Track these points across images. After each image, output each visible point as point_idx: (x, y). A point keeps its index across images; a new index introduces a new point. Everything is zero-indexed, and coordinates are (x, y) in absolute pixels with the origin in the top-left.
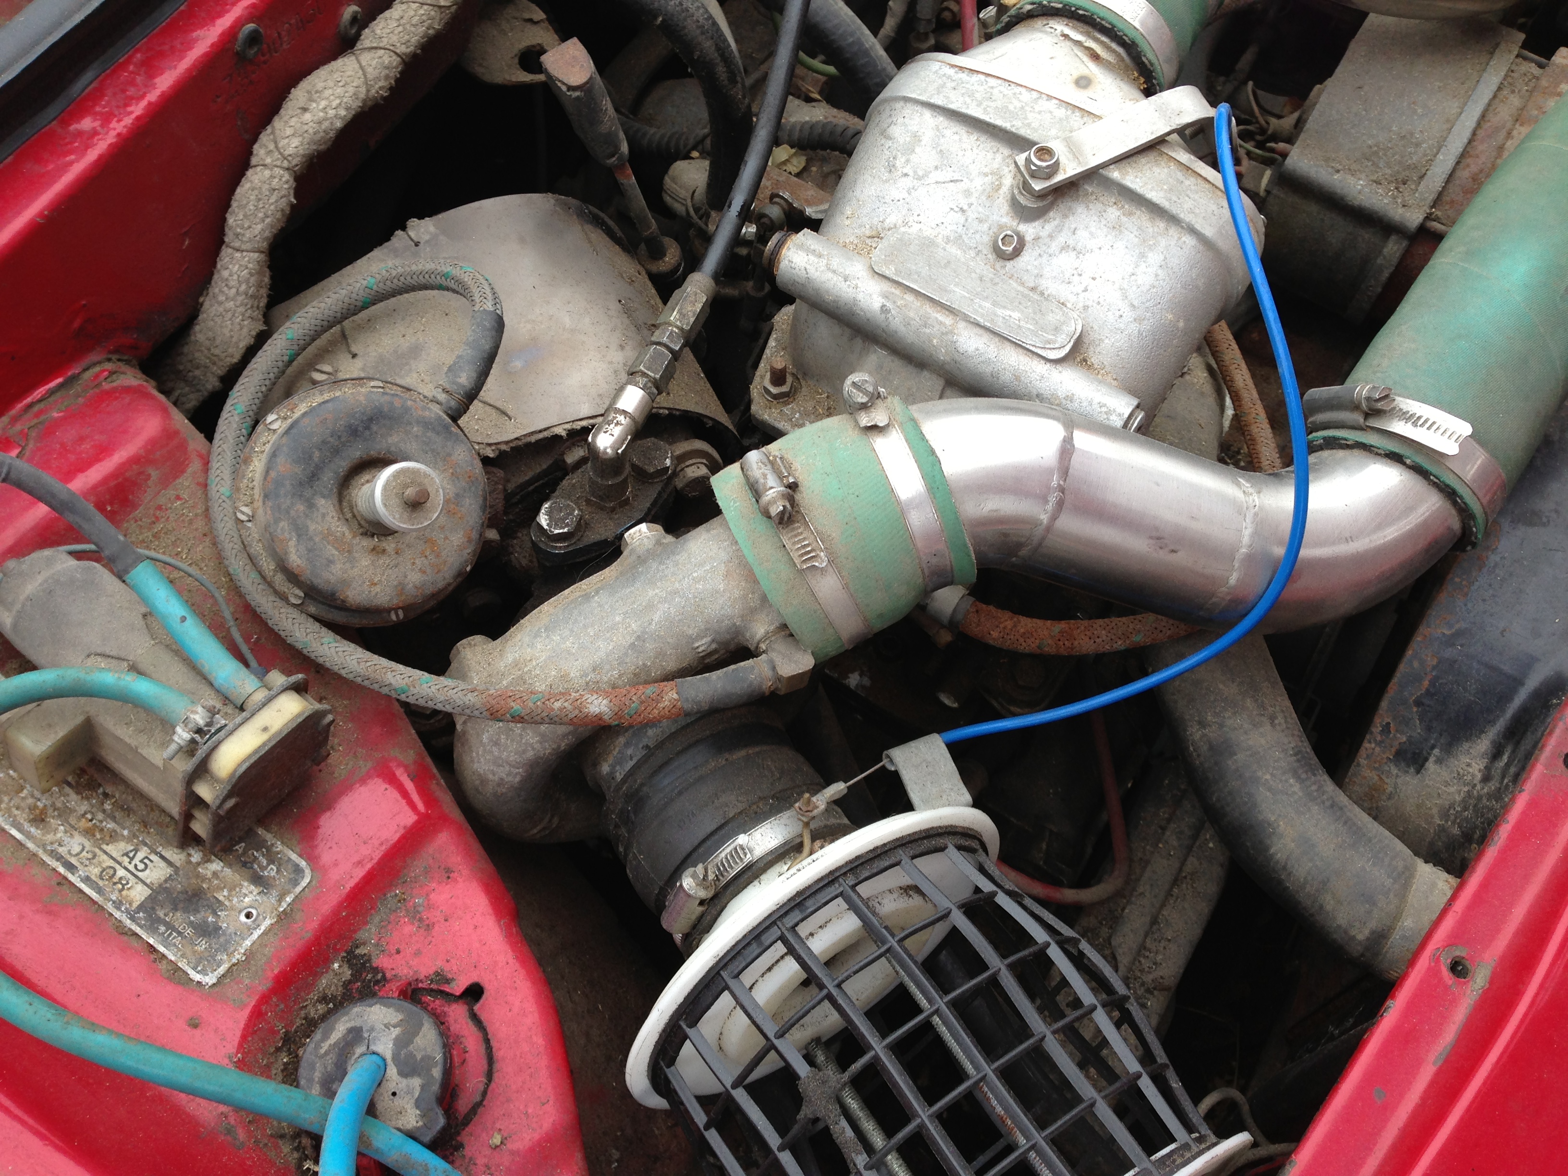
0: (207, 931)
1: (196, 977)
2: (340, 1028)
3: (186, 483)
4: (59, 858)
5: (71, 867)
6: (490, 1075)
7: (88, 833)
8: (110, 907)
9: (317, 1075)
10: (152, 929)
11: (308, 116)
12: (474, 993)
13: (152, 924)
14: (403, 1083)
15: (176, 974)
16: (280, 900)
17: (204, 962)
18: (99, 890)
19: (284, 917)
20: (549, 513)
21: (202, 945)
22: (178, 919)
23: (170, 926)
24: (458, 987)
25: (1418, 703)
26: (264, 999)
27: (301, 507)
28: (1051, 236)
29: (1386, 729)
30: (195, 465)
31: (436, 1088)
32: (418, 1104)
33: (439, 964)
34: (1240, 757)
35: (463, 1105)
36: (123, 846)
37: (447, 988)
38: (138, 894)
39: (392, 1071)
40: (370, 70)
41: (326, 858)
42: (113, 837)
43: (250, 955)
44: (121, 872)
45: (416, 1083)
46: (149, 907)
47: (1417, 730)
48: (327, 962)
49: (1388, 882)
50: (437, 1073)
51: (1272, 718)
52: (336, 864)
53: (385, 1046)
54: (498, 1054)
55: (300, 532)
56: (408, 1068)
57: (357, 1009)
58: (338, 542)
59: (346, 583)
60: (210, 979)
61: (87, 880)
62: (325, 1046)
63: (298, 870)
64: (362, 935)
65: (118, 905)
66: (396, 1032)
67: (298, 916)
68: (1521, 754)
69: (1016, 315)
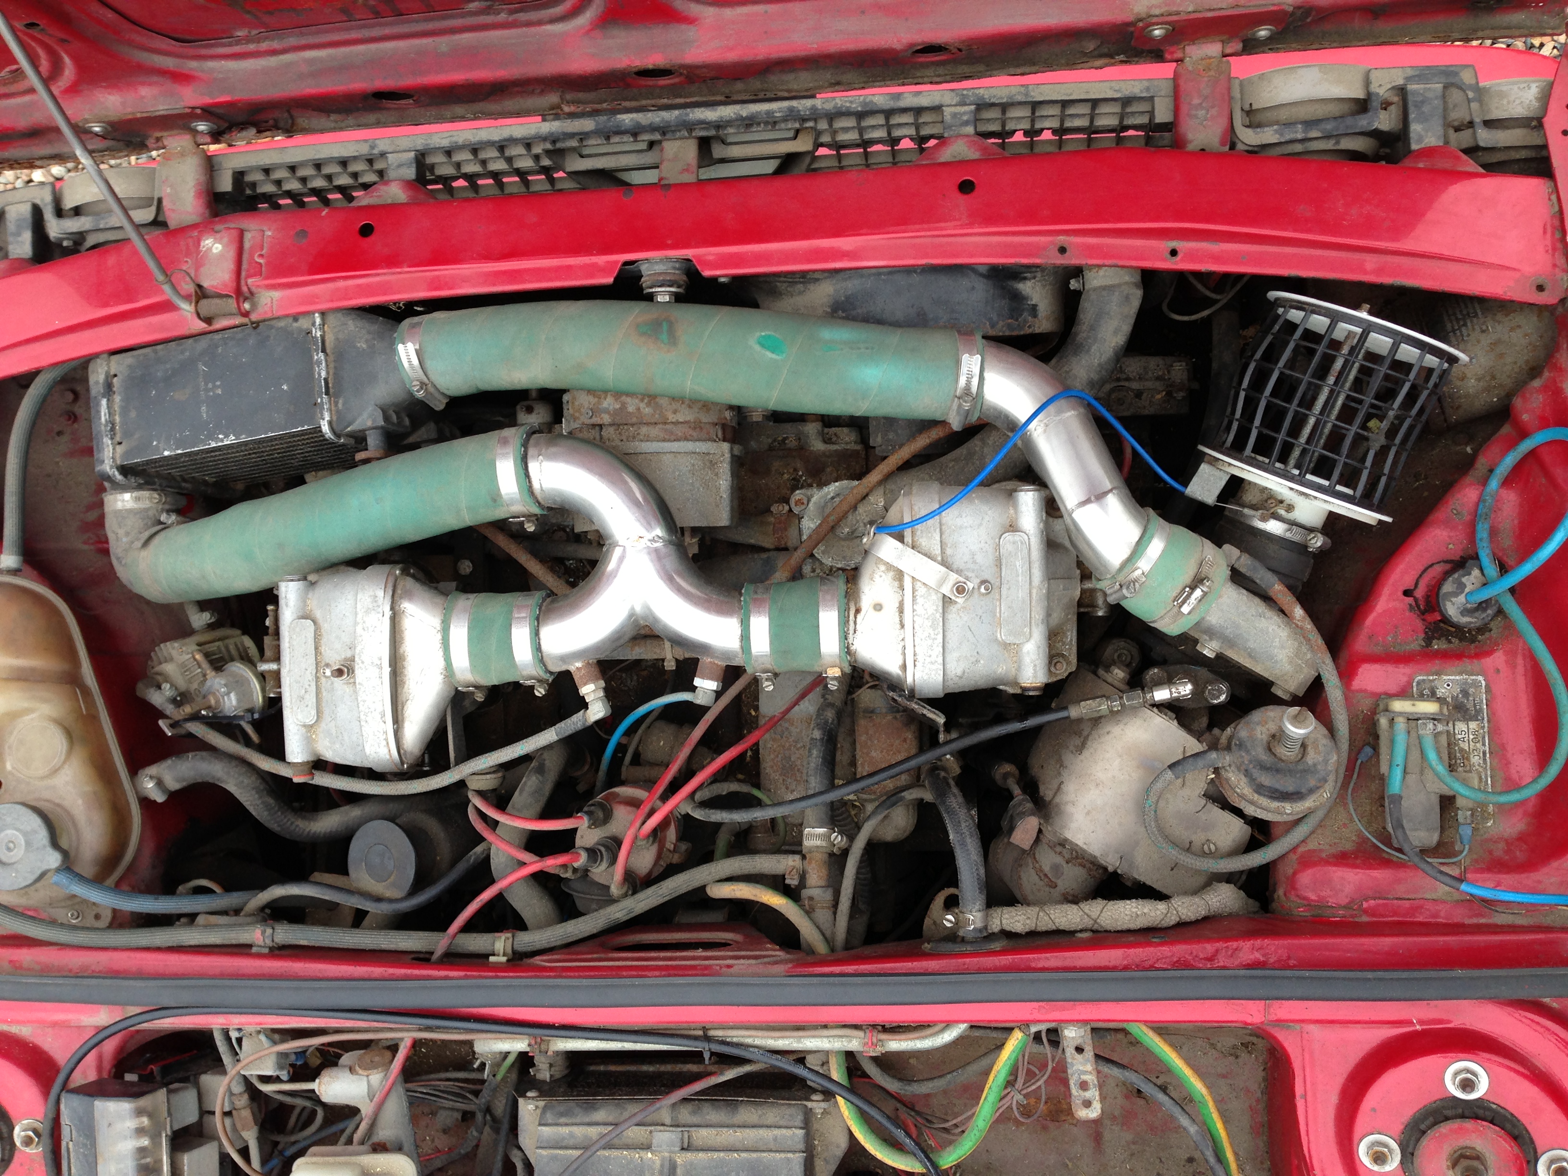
0: (1465, 693)
1: (1483, 683)
2: (1465, 620)
3: (1312, 845)
4: (1485, 760)
5: (1484, 753)
6: (1432, 565)
7: (1468, 759)
8: (1486, 730)
9: (1484, 615)
10: (1481, 710)
11: (1146, 911)
12: (1407, 593)
13: (1479, 712)
14: (1467, 584)
15: (1488, 690)
16: (1434, 680)
17: (1476, 685)
18: (1484, 738)
19: (1438, 674)
20: (1218, 697)
21: (1471, 691)
22: (1470, 705)
23: (1475, 706)
24: (1410, 600)
25: (1017, 320)
26: (1470, 657)
27: (1319, 767)
28: (973, 571)
29: (1029, 327)
30: (1301, 849)
31: (1461, 572)
32: (1470, 574)
33: (1407, 613)
34: (1092, 376)
35: (1448, 567)
36: (1462, 745)
37: (1413, 604)
38: (1473, 725)
39: (1467, 590)
40: (1099, 909)
41: (1404, 679)
42: (1462, 750)
43: (1460, 674)
44: (1471, 737)
45: (1464, 580)
46: (1474, 718)
47: (1025, 314)
48: (1437, 651)
49: (1117, 294)
50: (1456, 575)
51: (1067, 372)
52: (1404, 674)
53: (1461, 599)
54: (1422, 568)
55: (1326, 761)
56: (1461, 587)
57: (1455, 619)
58: (1316, 747)
59: (1325, 736)
60: (1480, 678)
61: (1484, 745)
62: (1474, 620)
63: (1418, 683)
64: (1418, 648)
65: (1483, 728)
66: (1454, 600)
67: (1433, 670)
68: (1023, 269)
69: (1018, 564)
